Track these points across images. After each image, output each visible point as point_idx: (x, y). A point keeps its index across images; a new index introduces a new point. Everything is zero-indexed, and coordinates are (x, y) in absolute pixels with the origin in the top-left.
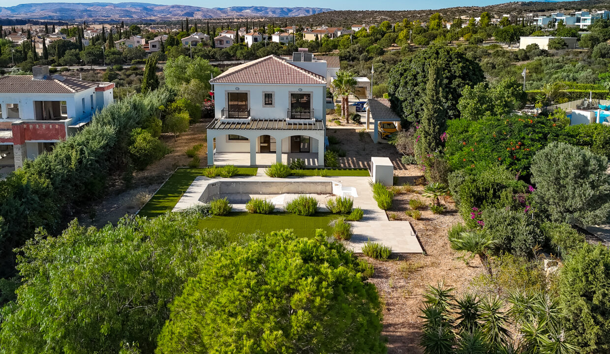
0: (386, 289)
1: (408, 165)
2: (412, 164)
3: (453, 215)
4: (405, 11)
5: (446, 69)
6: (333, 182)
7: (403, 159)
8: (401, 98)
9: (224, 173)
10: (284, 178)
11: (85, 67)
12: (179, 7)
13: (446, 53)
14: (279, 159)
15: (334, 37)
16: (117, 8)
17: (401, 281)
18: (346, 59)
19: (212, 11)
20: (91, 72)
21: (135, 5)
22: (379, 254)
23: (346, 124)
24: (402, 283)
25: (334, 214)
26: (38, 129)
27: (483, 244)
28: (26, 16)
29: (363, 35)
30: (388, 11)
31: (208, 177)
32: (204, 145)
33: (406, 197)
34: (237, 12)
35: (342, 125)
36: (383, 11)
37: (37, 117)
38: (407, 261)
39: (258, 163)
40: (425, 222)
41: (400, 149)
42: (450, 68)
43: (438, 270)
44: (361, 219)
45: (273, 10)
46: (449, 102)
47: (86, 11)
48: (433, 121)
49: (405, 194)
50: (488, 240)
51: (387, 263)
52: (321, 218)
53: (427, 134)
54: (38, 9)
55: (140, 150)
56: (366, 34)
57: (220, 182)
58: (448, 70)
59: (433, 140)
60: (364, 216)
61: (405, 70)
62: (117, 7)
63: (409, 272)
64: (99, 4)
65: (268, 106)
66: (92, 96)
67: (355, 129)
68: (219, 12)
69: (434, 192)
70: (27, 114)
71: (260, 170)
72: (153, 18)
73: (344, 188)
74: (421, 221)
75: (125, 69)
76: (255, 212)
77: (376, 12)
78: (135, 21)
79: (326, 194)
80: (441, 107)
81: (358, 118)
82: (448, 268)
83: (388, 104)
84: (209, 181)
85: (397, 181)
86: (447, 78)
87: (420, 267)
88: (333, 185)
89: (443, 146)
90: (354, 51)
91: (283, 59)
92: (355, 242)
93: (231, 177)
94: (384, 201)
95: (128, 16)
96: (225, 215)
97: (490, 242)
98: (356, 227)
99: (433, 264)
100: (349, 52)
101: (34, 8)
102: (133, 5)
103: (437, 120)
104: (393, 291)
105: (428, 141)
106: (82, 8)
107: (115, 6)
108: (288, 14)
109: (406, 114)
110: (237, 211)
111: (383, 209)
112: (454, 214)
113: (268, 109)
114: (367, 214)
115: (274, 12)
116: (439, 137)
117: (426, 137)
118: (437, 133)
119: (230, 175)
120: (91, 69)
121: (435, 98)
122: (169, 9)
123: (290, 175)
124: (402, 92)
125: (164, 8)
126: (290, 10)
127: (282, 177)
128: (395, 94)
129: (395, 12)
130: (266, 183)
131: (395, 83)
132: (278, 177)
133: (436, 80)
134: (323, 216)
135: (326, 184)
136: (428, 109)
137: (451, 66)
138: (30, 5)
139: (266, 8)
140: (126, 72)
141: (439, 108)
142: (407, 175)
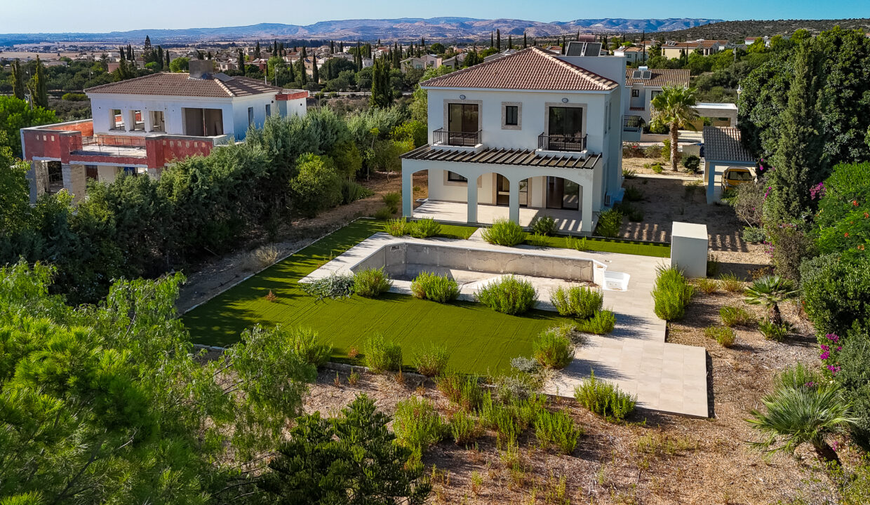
0: (589, 487)
1: (755, 243)
2: (762, 242)
3: (807, 346)
4: (845, 20)
5: (851, 71)
6: (594, 261)
7: (746, 233)
8: (759, 124)
9: (416, 230)
10: (510, 246)
11: (358, 94)
12: (505, 21)
13: (855, 42)
14: (514, 216)
15: (711, 54)
16: (428, 25)
17: (632, 474)
18: (721, 85)
19: (549, 26)
20: (363, 99)
21: (450, 21)
22: (605, 405)
23: (671, 172)
24: (632, 478)
25: (563, 316)
26: (180, 148)
27: (819, 422)
28: (324, 36)
29: (758, 49)
30: (816, 21)
31: (392, 234)
32: (422, 189)
33: (722, 301)
34: (583, 27)
35: (664, 174)
36: (807, 21)
37: (185, 130)
38: (664, 430)
39: (480, 220)
40: (741, 352)
41: (741, 214)
42: (861, 68)
43: (725, 463)
44: (608, 332)
45: (635, 24)
46: (852, 131)
47: (392, 29)
48: (798, 158)
49: (724, 295)
50: (837, 413)
51: (619, 429)
52: (534, 321)
53: (783, 182)
54: (338, 27)
55: (305, 185)
56: (764, 48)
57: (406, 244)
58: (855, 72)
59: (795, 197)
60: (619, 326)
61: (771, 75)
62: (429, 23)
63: (658, 455)
64: (407, 21)
65: (511, 127)
66: (268, 107)
67: (682, 181)
68: (558, 27)
69: (770, 294)
70: (175, 127)
71: (479, 232)
72: (471, 37)
73: (608, 273)
74: (732, 351)
75: (405, 96)
76: (424, 298)
77: (796, 21)
78: (448, 41)
79: (581, 281)
80: (815, 131)
81: (693, 163)
82: (750, 462)
83: (736, 135)
84: (390, 241)
85: (714, 269)
86: (851, 87)
87: (688, 449)
88: (595, 266)
89: (815, 209)
90: (737, 71)
91: (550, 53)
92: (574, 375)
93: (427, 237)
94: (667, 303)
95: (440, 35)
96: (373, 297)
97: (838, 420)
98: (593, 345)
99: (720, 447)
100: (727, 73)
101: (333, 27)
102: (449, 20)
103: (806, 157)
104: (603, 493)
105: (784, 196)
106: (387, 25)
107: (426, 22)
108: (656, 29)
109: (766, 152)
110: (399, 292)
111: (664, 319)
112: (811, 344)
113: (511, 132)
114: (630, 324)
115: (636, 26)
116: (808, 191)
117: (780, 189)
118: (803, 183)
119: (425, 234)
120: (364, 96)
121: (803, 113)
122: (493, 25)
123: (523, 243)
124: (761, 113)
125: (487, 23)
126: (660, 23)
127: (507, 246)
128: (749, 117)
129: (828, 21)
130: (479, 253)
131: (749, 97)
132: (501, 245)
133: (808, 77)
134: (539, 318)
135: (582, 264)
136: (787, 135)
137: (863, 64)
138: (329, 23)
139: (626, 21)
140: (406, 100)
141: (812, 133)
142: (743, 262)
